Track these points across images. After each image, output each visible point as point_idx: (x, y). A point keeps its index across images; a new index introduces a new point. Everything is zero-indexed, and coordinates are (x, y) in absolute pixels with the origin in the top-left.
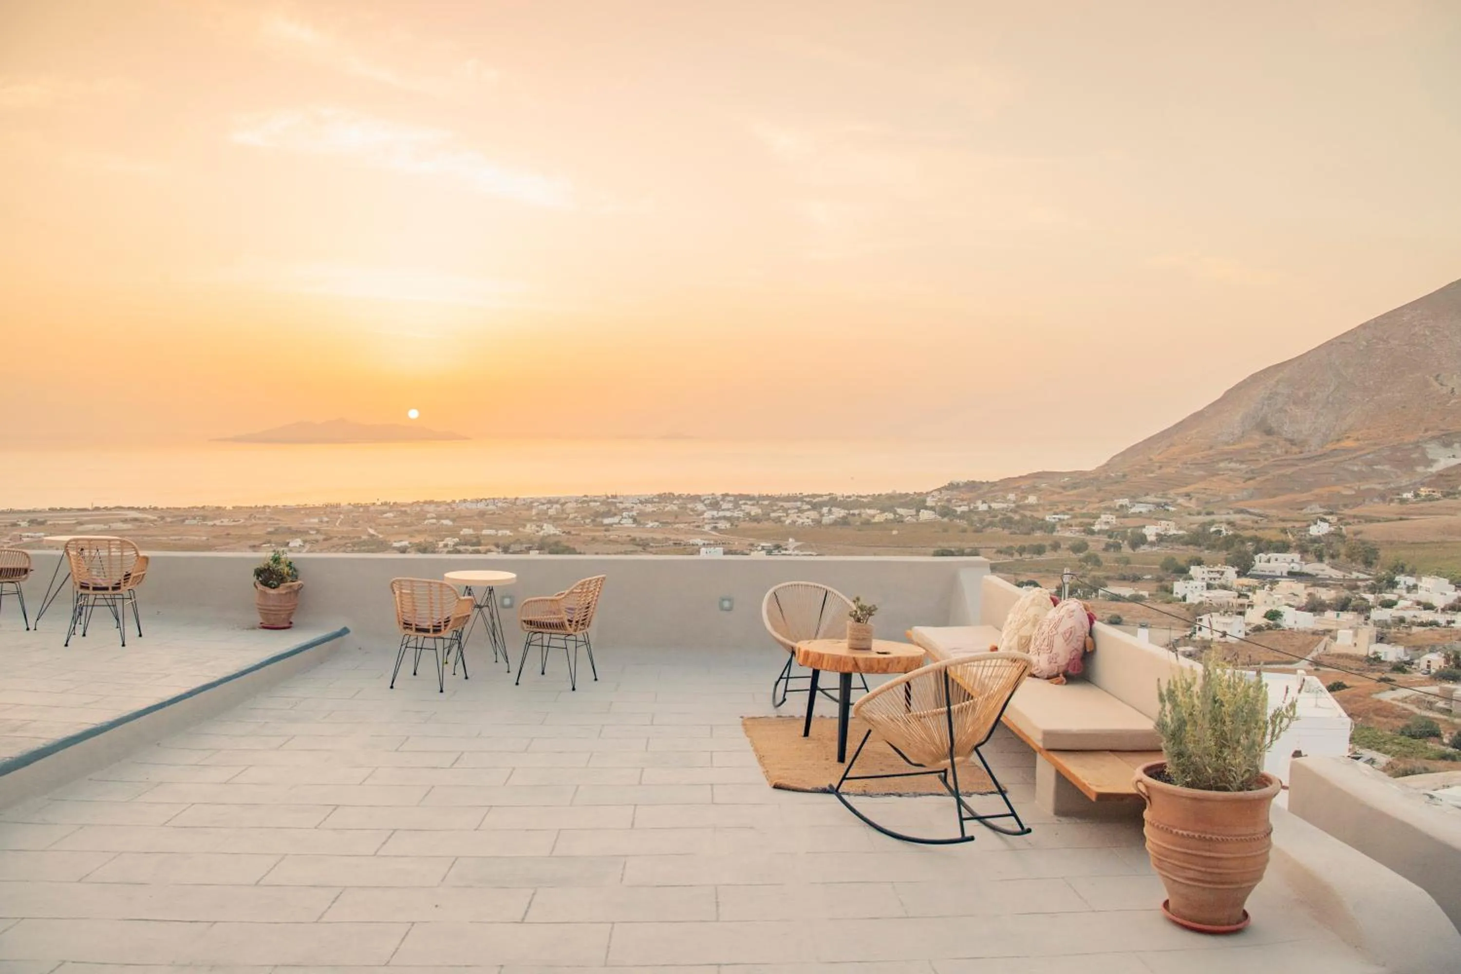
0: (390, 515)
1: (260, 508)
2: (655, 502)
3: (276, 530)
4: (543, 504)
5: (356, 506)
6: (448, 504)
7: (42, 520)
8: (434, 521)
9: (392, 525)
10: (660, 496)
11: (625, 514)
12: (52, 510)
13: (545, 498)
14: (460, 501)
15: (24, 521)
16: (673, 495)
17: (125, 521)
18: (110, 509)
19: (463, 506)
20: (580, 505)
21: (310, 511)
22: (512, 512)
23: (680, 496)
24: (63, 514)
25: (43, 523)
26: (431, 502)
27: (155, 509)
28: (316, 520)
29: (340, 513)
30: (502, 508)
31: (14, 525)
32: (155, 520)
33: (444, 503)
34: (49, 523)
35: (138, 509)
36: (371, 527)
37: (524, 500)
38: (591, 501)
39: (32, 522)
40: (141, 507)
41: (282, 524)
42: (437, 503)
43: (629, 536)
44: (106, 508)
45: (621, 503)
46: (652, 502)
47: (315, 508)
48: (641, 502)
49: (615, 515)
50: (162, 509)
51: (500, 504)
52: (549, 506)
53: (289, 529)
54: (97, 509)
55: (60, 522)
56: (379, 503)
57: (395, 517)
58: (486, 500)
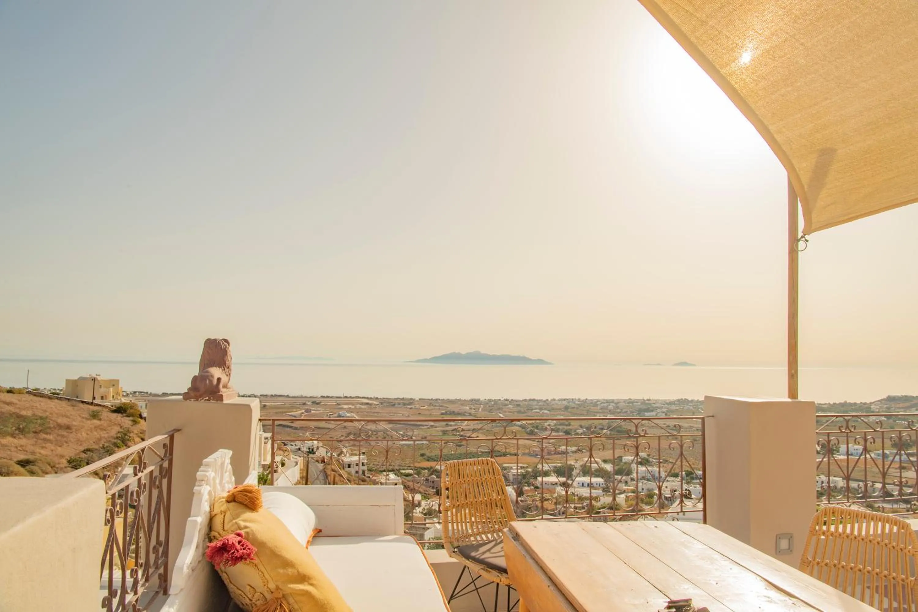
0: (511, 406)
1: (434, 400)
2: (676, 404)
3: (446, 412)
4: (604, 403)
5: (490, 400)
6: (545, 401)
7: (319, 402)
8: (538, 411)
9: (513, 412)
10: (678, 400)
11: (658, 410)
12: (322, 397)
13: (604, 400)
14: (551, 400)
15: (309, 402)
16: (688, 400)
17: (362, 404)
18: (353, 398)
19: (553, 403)
20: (628, 405)
21: (463, 403)
22: (585, 407)
23: (692, 401)
24: (328, 399)
25: (318, 404)
26: (534, 400)
27: (377, 398)
28: (468, 408)
29: (480, 404)
30: (579, 405)
31: (304, 404)
32: (378, 404)
33: (541, 400)
34: (322, 403)
35: (368, 398)
36: (500, 413)
37: (591, 400)
38: (634, 402)
39: (313, 402)
40: (369, 397)
41: (449, 409)
42: (537, 400)
43: (665, 424)
44: (350, 397)
45: (654, 403)
46: (674, 404)
47: (465, 401)
48: (667, 404)
49: (652, 411)
50: (380, 398)
51: (577, 403)
52: (608, 404)
53: (454, 412)
54: (346, 397)
55: (328, 404)
56: (502, 399)
57: (513, 408)
58: (567, 400)
